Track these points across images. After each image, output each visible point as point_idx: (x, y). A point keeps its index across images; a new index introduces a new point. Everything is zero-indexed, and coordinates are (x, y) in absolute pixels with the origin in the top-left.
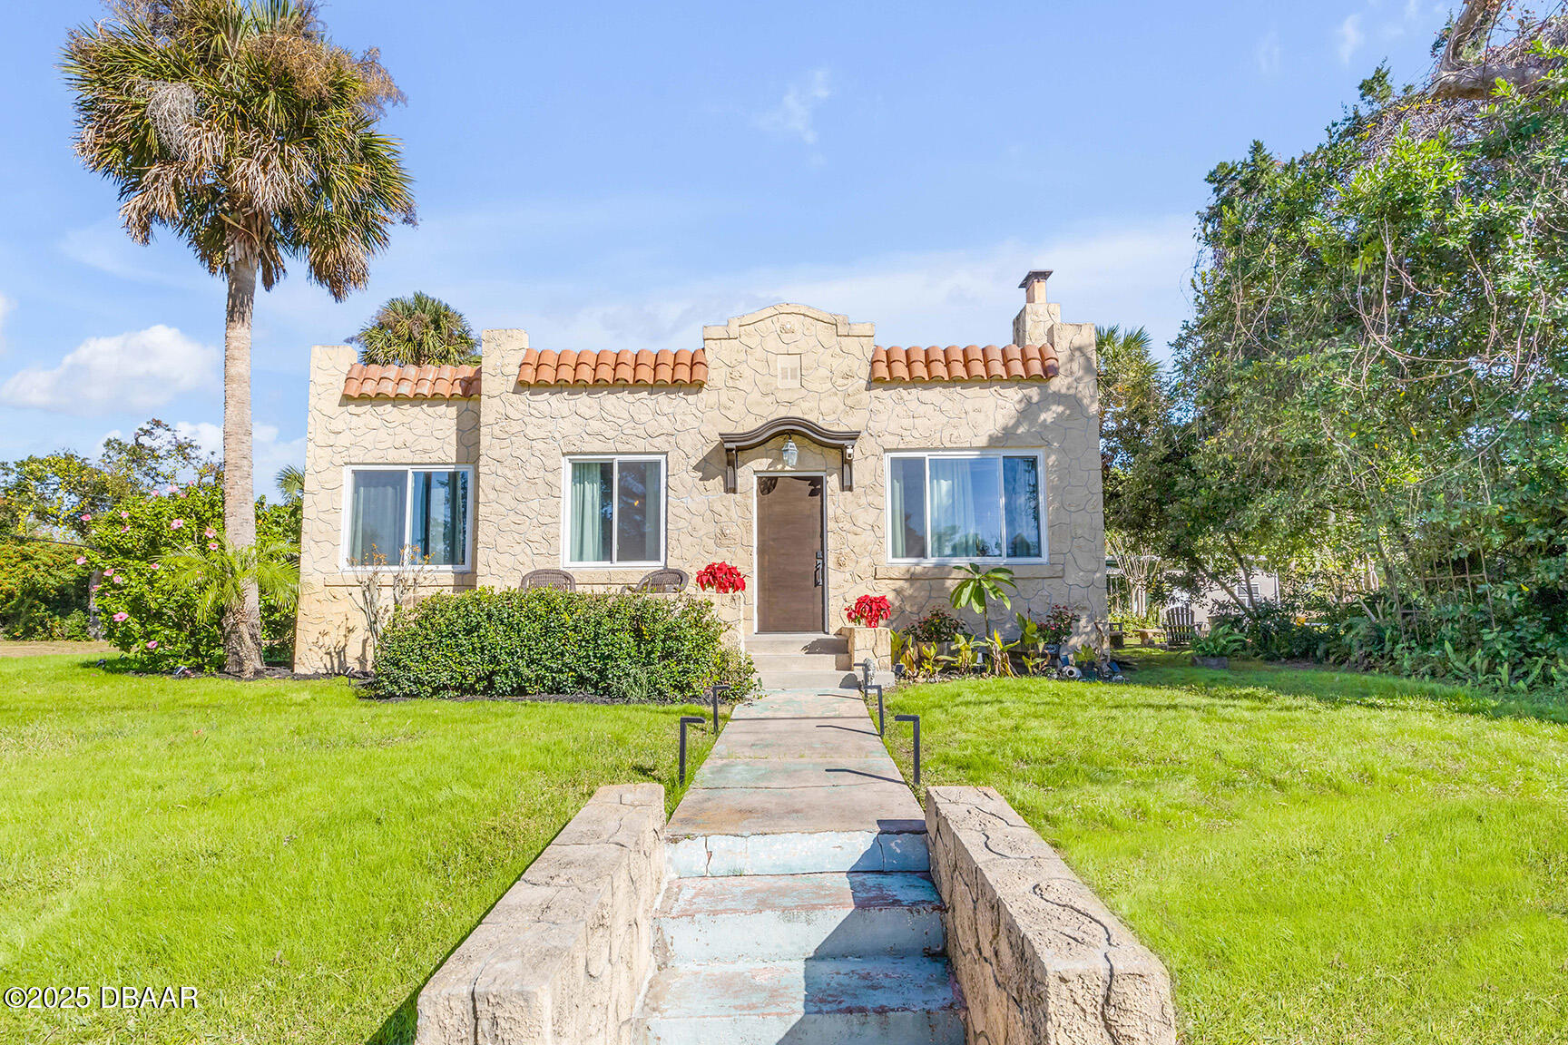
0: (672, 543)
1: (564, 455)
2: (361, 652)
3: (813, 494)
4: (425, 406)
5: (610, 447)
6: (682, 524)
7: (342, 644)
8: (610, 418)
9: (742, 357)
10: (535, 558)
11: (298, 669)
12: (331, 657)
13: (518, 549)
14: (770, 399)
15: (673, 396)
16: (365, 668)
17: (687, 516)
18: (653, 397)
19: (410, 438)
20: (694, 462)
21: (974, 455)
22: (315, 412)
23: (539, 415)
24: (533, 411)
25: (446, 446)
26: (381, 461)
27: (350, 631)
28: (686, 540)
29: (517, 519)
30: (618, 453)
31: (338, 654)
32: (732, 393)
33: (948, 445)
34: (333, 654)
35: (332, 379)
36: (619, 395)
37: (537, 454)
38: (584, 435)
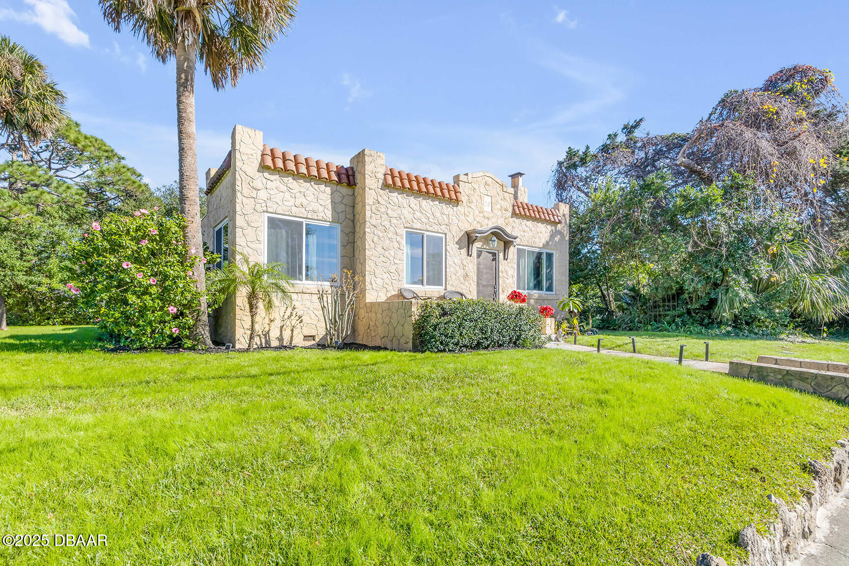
0: (449, 278)
1: (405, 228)
2: (279, 334)
3: (493, 260)
4: (312, 183)
5: (424, 227)
6: (452, 269)
7: (267, 329)
8: (424, 212)
9: (472, 193)
10: (393, 281)
11: (238, 346)
12: (260, 338)
13: (385, 276)
14: (482, 215)
15: (448, 206)
16: (283, 343)
17: (454, 265)
18: (441, 205)
19: (305, 202)
20: (456, 240)
21: (537, 250)
22: (240, 172)
23: (393, 204)
24: (390, 201)
25: (326, 210)
26: (288, 213)
27: (271, 321)
28: (454, 277)
29: (384, 259)
30: (427, 231)
31: (265, 335)
32: (469, 209)
33: (533, 245)
34: (262, 336)
35: (252, 152)
36: (428, 201)
37: (393, 225)
38: (413, 219)
